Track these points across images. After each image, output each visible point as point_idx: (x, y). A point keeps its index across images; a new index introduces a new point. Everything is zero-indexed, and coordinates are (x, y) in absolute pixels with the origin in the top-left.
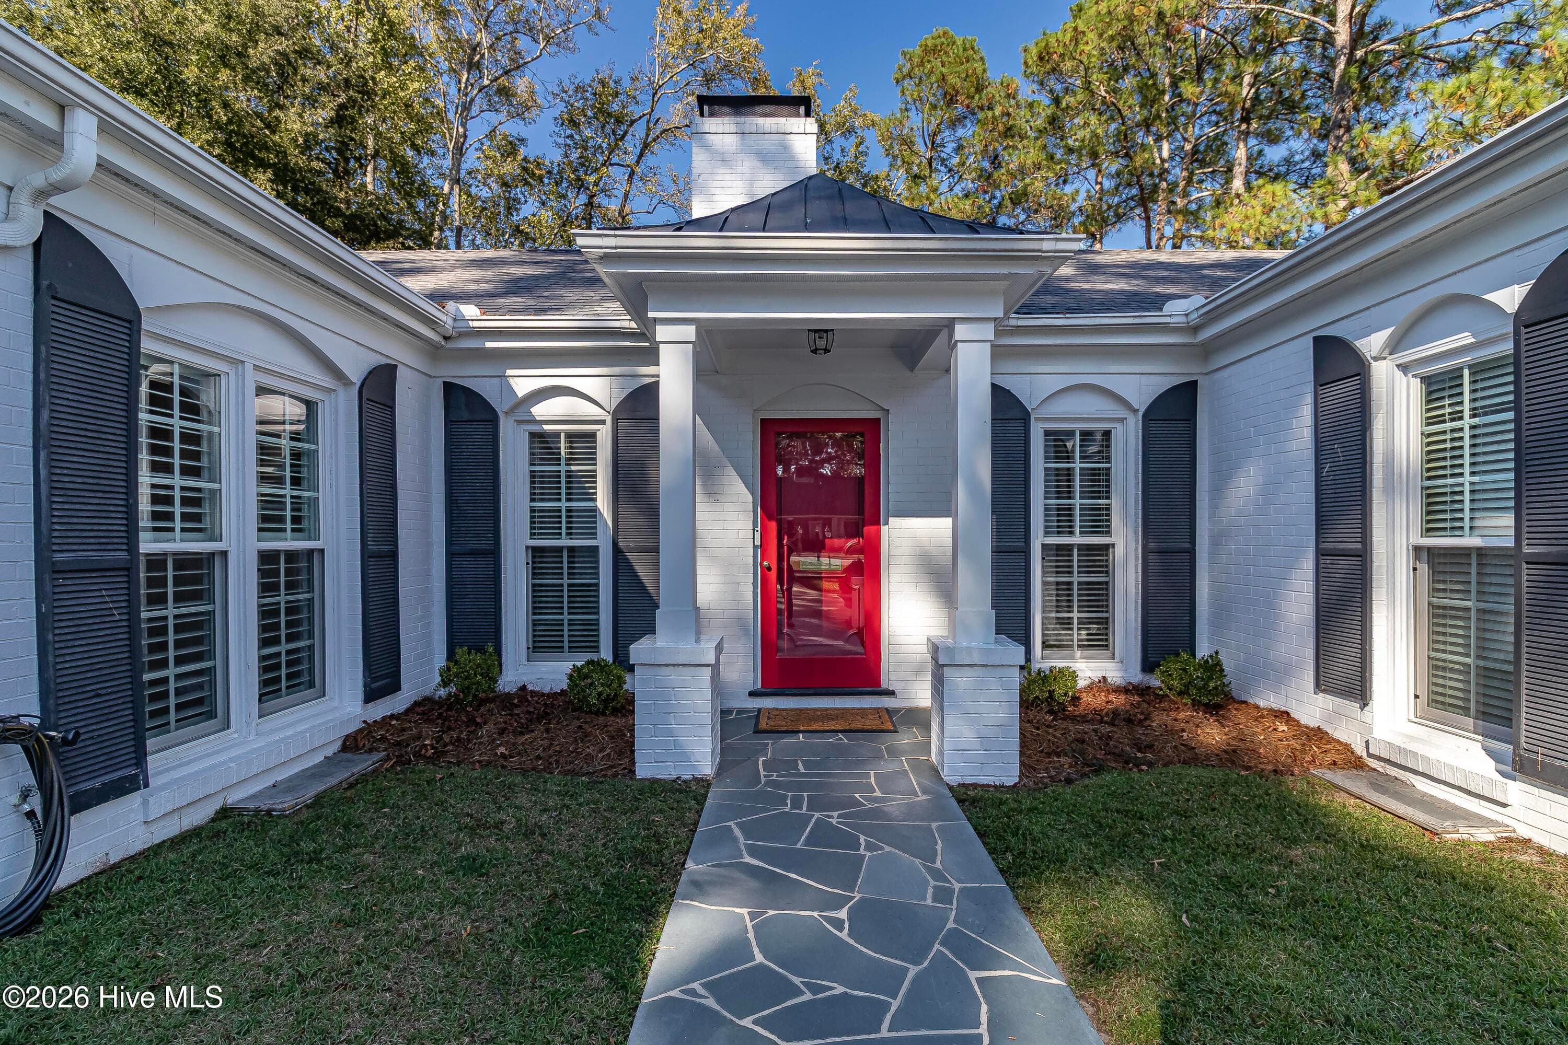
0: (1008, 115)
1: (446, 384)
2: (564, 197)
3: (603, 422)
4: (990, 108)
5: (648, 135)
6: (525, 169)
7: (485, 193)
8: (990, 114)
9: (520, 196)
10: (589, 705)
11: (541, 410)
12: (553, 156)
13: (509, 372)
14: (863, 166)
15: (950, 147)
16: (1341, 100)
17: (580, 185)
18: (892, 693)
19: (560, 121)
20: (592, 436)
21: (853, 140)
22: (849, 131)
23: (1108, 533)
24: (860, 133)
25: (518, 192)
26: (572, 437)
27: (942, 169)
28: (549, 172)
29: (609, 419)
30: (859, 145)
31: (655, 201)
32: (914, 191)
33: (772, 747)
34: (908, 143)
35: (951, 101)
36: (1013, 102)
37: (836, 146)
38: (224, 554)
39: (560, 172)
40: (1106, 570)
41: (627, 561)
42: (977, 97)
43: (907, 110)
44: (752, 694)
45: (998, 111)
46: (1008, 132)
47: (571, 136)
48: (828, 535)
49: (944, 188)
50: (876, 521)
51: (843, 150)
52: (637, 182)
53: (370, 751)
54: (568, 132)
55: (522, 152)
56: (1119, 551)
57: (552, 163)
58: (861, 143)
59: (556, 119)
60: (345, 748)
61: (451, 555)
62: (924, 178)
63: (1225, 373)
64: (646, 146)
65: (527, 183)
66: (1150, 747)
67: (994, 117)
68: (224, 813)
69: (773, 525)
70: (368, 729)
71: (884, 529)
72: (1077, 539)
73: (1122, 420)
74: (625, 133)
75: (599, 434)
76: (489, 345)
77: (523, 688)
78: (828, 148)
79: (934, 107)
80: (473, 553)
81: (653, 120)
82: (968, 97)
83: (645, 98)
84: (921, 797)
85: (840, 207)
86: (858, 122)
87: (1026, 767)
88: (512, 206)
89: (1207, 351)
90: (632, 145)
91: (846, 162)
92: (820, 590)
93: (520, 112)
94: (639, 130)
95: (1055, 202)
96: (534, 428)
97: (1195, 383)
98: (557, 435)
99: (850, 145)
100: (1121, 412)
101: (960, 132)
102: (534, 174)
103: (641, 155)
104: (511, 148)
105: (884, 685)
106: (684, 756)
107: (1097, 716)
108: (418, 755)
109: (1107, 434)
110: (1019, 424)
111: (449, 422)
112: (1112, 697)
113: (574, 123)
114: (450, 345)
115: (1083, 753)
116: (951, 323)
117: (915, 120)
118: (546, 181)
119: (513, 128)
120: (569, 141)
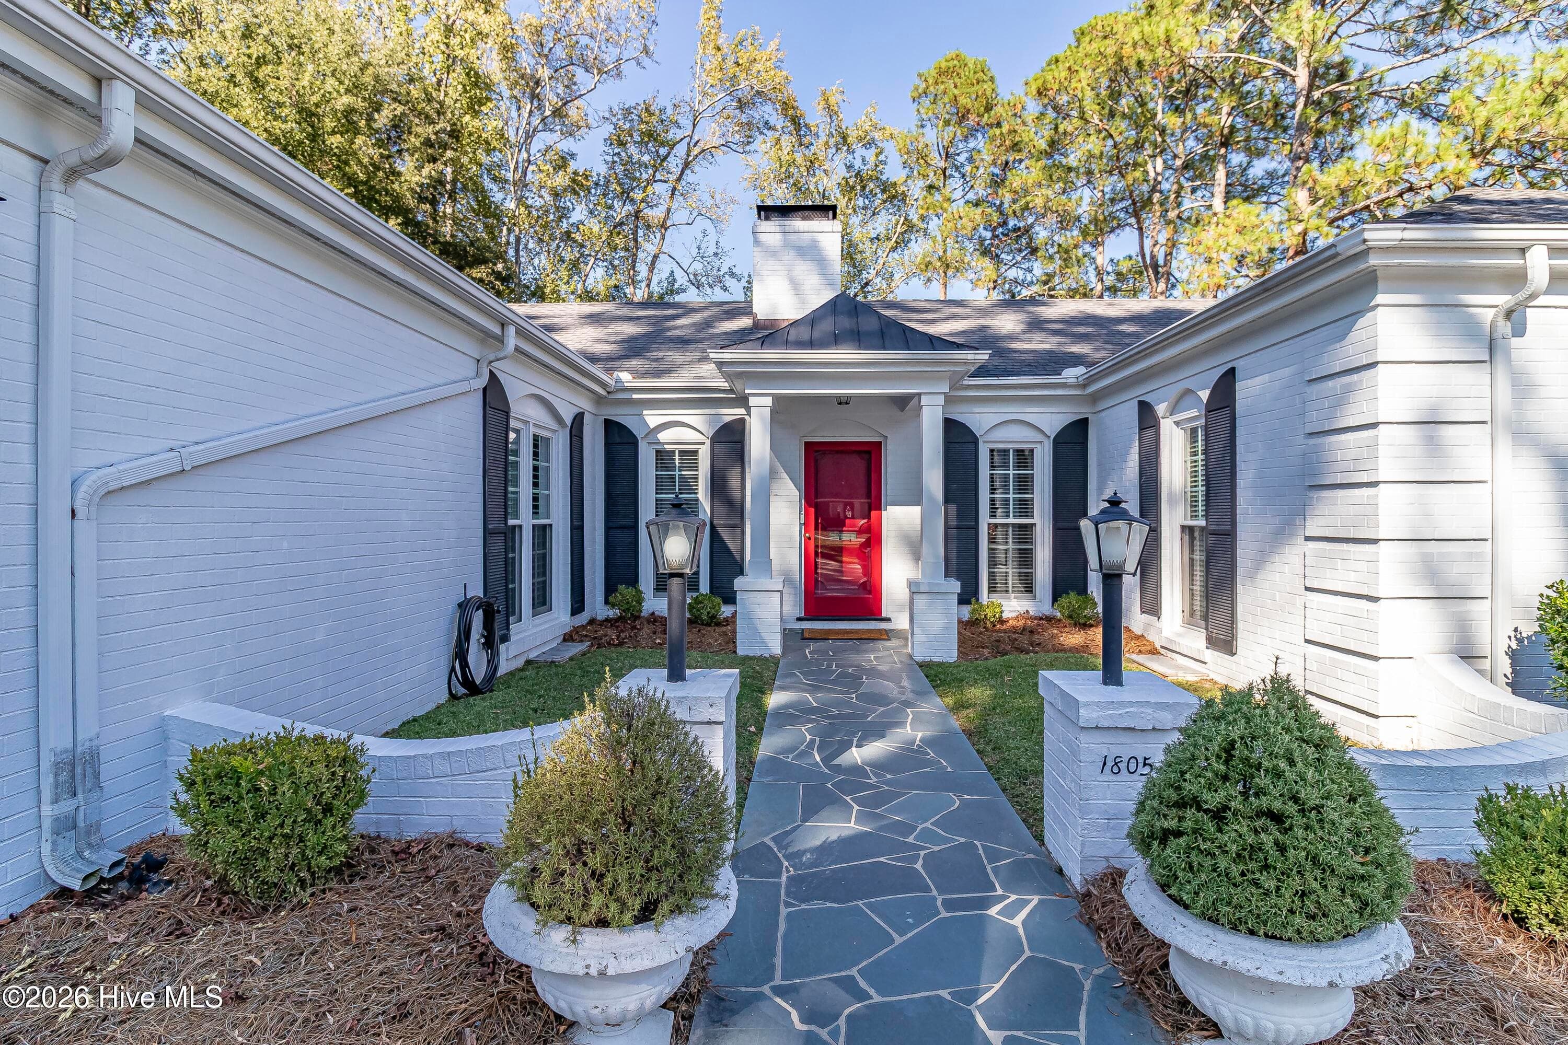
0: (1015, 131)
1: (606, 420)
2: (611, 207)
3: (703, 444)
4: (999, 125)
5: (688, 156)
6: (574, 181)
7: (539, 202)
8: (997, 131)
9: (569, 204)
10: (702, 620)
11: (663, 436)
12: (600, 169)
13: (645, 412)
14: (882, 173)
15: (962, 158)
16: (1301, 135)
17: (625, 196)
18: (888, 620)
19: (609, 141)
20: (695, 452)
21: (873, 151)
22: (870, 144)
23: (1032, 516)
24: (880, 145)
25: (568, 200)
26: (683, 453)
27: (957, 175)
28: (597, 184)
29: (708, 442)
30: (877, 155)
31: (695, 214)
32: (929, 200)
33: (813, 646)
34: (923, 157)
35: (963, 118)
36: (1019, 121)
37: (857, 155)
38: (520, 527)
39: (607, 182)
40: (1031, 541)
41: (718, 533)
42: (986, 115)
43: (922, 126)
44: (799, 619)
45: (1005, 129)
46: (1016, 147)
47: (619, 154)
48: (849, 514)
49: (958, 194)
50: (879, 508)
51: (863, 159)
52: (679, 198)
53: (581, 641)
54: (616, 151)
55: (572, 166)
56: (1038, 528)
57: (599, 175)
58: (881, 153)
59: (605, 140)
60: (565, 640)
61: (608, 529)
62: (938, 189)
63: (1103, 414)
64: (686, 165)
65: (575, 193)
66: (1039, 644)
67: (1002, 134)
68: (529, 662)
69: (812, 510)
70: (576, 630)
71: (884, 513)
72: (1012, 520)
73: (1041, 442)
74: (669, 154)
75: (700, 452)
76: (635, 396)
77: (653, 614)
78: (850, 157)
79: (947, 123)
80: (622, 527)
81: (694, 141)
82: (978, 115)
83: (686, 122)
84: (899, 665)
85: (855, 320)
86: (877, 135)
87: (962, 653)
88: (563, 214)
89: (1095, 398)
90: (674, 164)
91: (867, 170)
92: (841, 562)
93: (571, 132)
94: (681, 150)
95: (1060, 208)
96: (659, 447)
97: (1087, 419)
98: (673, 452)
99: (870, 155)
100: (1040, 438)
101: (972, 144)
102: (582, 185)
103: (682, 172)
104: (562, 162)
105: (884, 615)
106: (763, 643)
107: (1014, 630)
108: (609, 644)
109: (1032, 451)
110: (972, 446)
111: (608, 445)
112: (1029, 622)
113: (622, 144)
114: (612, 396)
115: (997, 647)
116: (919, 394)
117: (931, 136)
118: (593, 191)
119: (566, 145)
120: (616, 158)
